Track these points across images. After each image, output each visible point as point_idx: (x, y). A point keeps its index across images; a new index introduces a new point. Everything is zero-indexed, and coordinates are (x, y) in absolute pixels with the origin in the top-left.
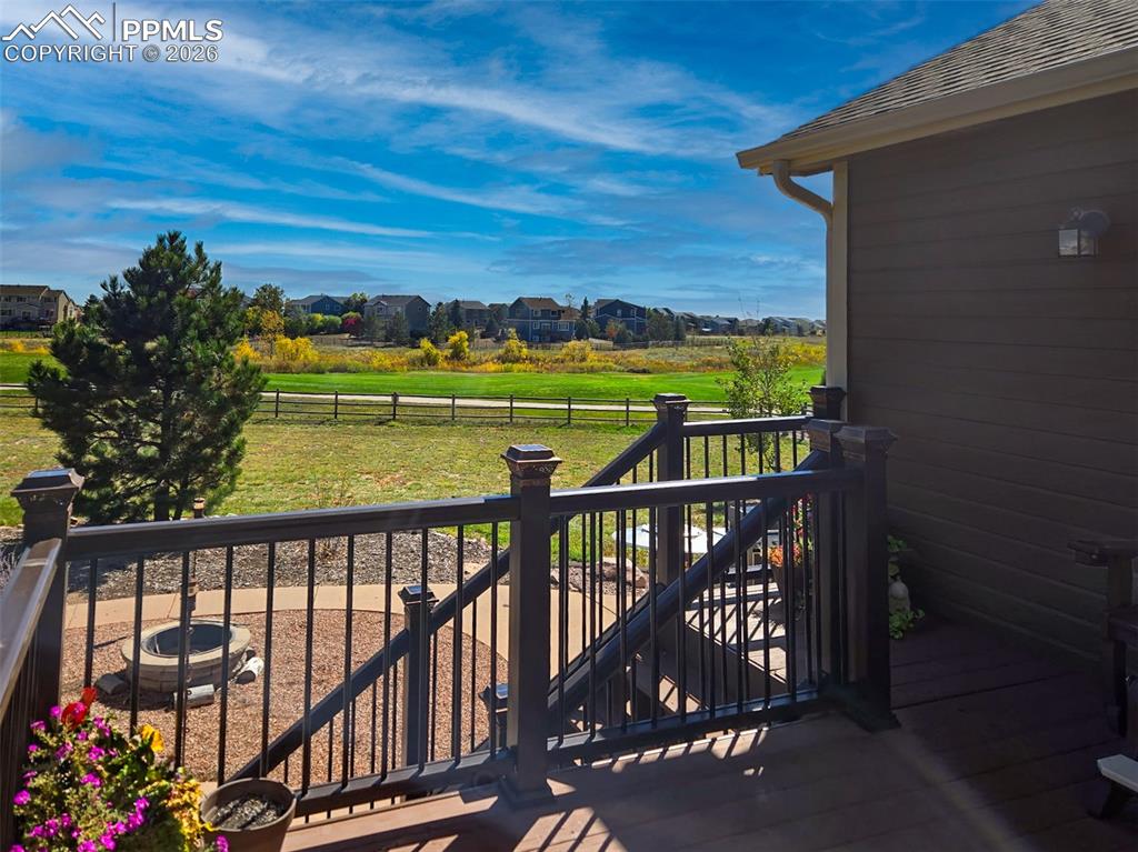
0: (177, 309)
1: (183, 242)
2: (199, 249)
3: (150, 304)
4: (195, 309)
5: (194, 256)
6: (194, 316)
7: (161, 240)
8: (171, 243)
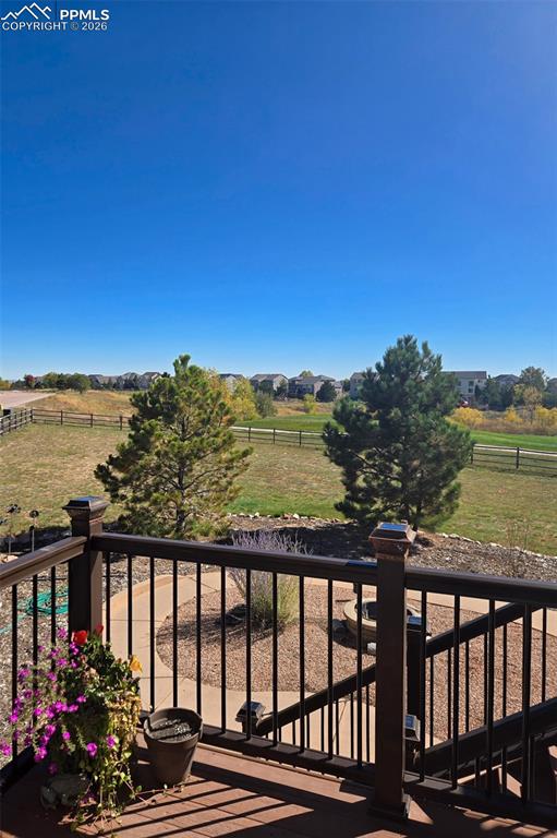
0: (408, 390)
1: (415, 342)
2: (425, 346)
3: (389, 386)
4: (421, 390)
5: (421, 352)
6: (419, 394)
7: (399, 342)
8: (406, 343)
